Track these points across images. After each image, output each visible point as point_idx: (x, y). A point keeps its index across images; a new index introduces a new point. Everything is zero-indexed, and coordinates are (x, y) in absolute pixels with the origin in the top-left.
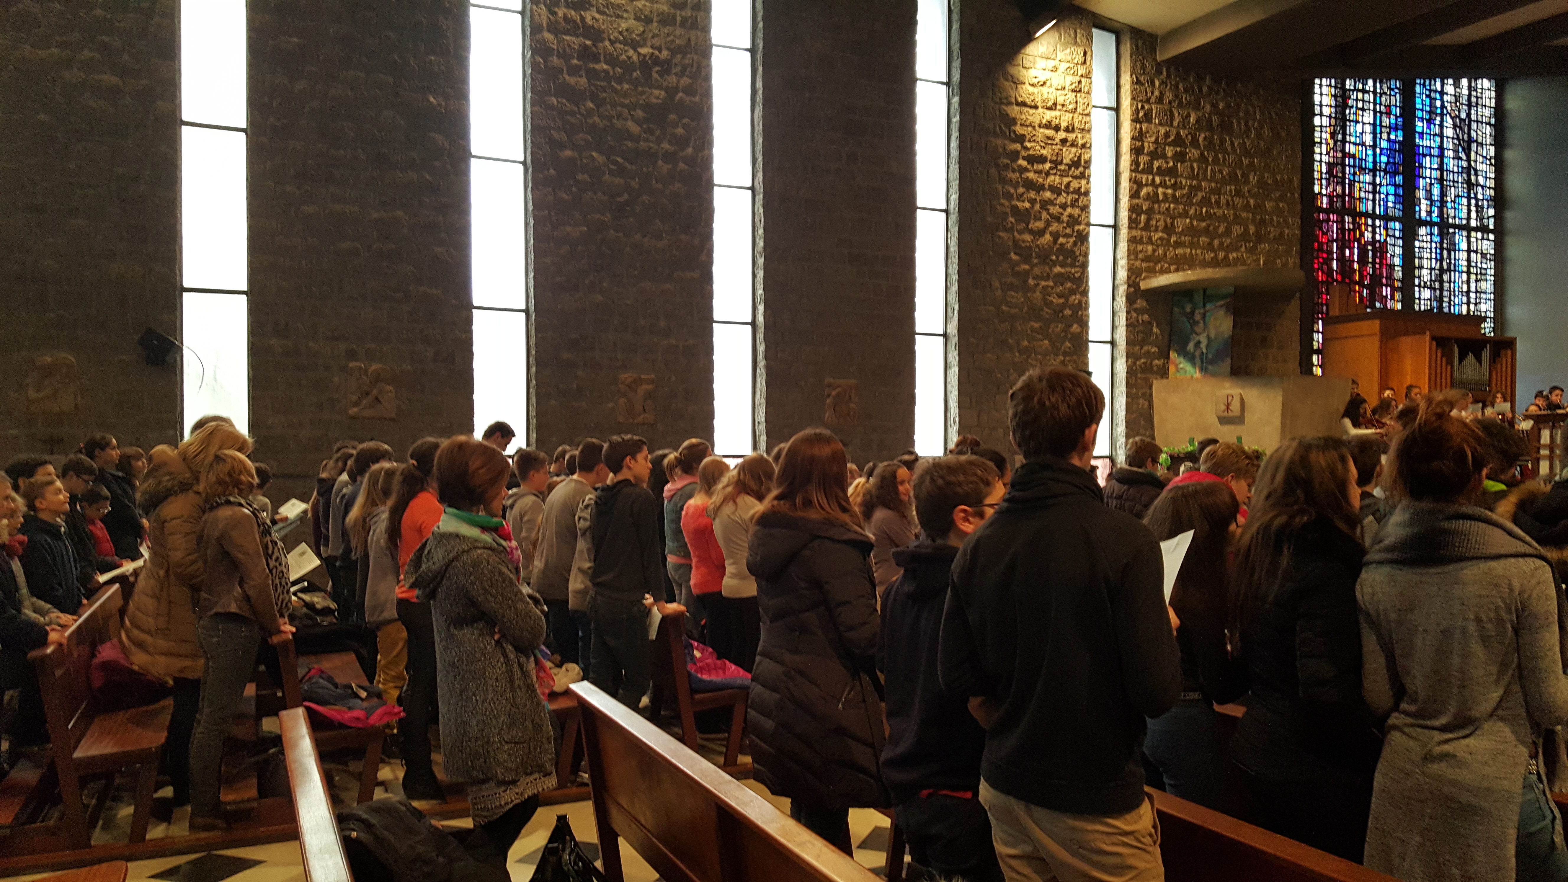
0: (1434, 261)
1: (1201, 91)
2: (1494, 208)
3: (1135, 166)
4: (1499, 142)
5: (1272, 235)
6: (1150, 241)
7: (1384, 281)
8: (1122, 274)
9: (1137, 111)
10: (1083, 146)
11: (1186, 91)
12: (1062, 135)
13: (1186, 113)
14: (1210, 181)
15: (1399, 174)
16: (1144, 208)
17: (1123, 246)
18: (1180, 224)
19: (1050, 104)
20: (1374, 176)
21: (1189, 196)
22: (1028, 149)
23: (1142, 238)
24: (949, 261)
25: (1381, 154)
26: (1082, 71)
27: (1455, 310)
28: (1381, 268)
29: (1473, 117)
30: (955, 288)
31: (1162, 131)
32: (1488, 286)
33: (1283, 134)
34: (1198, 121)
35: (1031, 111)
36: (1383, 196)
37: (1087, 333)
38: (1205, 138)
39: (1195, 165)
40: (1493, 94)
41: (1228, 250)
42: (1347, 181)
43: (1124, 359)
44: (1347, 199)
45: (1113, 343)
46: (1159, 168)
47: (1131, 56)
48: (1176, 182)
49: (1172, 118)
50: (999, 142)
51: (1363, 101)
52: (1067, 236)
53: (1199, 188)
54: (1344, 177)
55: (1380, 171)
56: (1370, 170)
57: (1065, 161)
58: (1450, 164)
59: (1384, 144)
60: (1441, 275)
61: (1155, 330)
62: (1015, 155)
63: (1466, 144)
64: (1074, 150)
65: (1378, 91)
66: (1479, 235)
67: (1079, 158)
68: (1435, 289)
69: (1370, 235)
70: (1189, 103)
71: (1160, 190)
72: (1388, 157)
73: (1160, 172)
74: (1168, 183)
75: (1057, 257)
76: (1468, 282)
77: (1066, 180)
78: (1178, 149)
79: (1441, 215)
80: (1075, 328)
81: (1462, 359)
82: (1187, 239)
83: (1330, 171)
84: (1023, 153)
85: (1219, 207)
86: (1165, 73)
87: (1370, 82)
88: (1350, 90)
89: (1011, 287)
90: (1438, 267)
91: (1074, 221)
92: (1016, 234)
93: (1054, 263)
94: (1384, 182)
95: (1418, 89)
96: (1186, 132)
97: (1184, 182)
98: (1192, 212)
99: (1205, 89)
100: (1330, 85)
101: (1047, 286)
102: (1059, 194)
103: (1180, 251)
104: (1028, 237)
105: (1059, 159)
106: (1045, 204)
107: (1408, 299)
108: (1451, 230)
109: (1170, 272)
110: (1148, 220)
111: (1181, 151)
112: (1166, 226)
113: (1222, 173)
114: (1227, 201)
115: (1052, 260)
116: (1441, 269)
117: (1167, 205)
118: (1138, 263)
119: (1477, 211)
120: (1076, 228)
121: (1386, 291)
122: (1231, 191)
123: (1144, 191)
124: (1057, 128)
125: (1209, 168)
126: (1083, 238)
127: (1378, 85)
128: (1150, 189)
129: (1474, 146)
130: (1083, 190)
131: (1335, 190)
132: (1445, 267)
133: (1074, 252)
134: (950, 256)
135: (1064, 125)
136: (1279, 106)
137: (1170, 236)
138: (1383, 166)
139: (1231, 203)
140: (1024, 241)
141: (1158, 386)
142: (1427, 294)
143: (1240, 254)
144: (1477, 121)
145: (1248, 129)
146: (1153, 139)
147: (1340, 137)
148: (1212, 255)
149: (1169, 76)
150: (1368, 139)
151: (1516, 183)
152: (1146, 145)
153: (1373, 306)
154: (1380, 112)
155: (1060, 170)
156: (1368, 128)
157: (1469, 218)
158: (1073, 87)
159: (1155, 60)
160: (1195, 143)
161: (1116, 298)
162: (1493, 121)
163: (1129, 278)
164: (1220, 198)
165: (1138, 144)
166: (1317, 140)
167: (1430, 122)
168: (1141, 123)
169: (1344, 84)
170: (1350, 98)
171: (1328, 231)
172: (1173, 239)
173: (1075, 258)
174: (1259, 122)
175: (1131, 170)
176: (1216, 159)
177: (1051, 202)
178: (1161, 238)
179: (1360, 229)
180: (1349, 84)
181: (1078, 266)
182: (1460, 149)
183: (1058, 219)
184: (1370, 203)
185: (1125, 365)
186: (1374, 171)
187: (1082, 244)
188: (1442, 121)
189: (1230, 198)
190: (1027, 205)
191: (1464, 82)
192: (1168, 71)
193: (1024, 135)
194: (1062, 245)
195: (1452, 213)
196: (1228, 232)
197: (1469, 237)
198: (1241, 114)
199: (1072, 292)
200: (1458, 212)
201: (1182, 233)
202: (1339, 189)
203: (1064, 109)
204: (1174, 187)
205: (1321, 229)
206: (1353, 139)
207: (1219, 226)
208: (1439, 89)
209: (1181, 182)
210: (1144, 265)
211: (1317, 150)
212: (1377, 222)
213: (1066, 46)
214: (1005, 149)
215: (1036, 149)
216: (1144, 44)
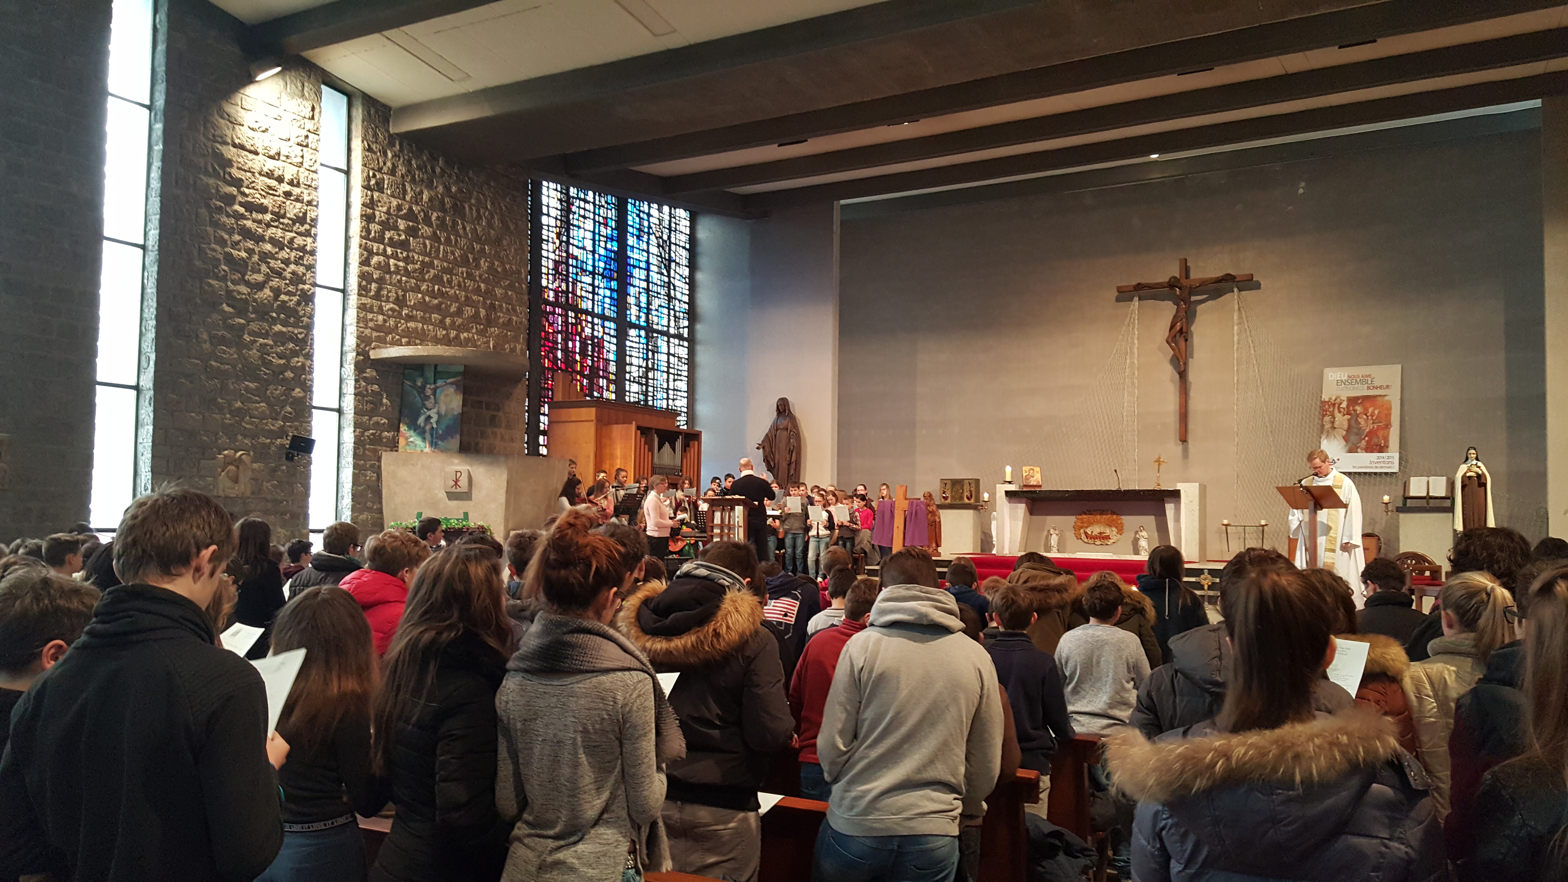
0: (641, 360)
1: (434, 171)
2: (688, 320)
3: (366, 233)
4: (692, 265)
5: (501, 320)
6: (381, 311)
7: (601, 373)
8: (351, 341)
9: (368, 178)
10: (309, 203)
11: (419, 168)
12: (286, 187)
13: (418, 189)
14: (442, 260)
15: (614, 280)
16: (375, 276)
17: (352, 314)
18: (413, 298)
19: (272, 153)
20: (594, 278)
21: (421, 272)
22: (247, 196)
23: (372, 306)
24: (145, 303)
25: (599, 260)
26: (310, 125)
27: (658, 404)
28: (598, 361)
29: (673, 240)
30: (151, 335)
31: (395, 202)
32: (683, 385)
33: (512, 228)
34: (431, 199)
35: (251, 156)
36: (600, 298)
37: (311, 399)
38: (438, 218)
39: (427, 242)
40: (688, 224)
41: (460, 329)
42: (571, 280)
43: (352, 429)
44: (570, 295)
45: (340, 411)
46: (391, 239)
47: (363, 122)
48: (408, 256)
49: (405, 192)
50: (211, 181)
51: (584, 209)
52: (289, 293)
53: (431, 265)
54: (567, 276)
55: (598, 274)
56: (590, 273)
57: (288, 215)
58: (654, 277)
59: (602, 252)
60: (647, 372)
61: (385, 401)
62: (230, 200)
63: (667, 263)
64: (299, 205)
65: (597, 202)
66: (677, 341)
67: (305, 214)
68: (642, 384)
69: (590, 331)
70: (422, 181)
71: (392, 261)
72: (605, 263)
73: (392, 243)
74: (400, 255)
75: (279, 316)
76: (668, 381)
77: (290, 235)
78: (411, 224)
79: (647, 321)
80: (297, 392)
81: (660, 448)
82: (419, 314)
83: (556, 269)
84: (240, 198)
85: (452, 288)
86: (398, 147)
87: (591, 193)
88: (573, 198)
89: (223, 341)
90: (644, 365)
91: (297, 279)
92: (229, 283)
93: (274, 321)
94: (602, 285)
95: (630, 207)
96: (419, 208)
97: (416, 257)
98: (424, 287)
99: (438, 170)
100: (556, 190)
101: (266, 345)
102: (282, 249)
103: (411, 325)
104: (244, 289)
105: (282, 212)
106: (265, 257)
107: (621, 392)
108: (655, 335)
109: (402, 345)
110: (379, 290)
111: (413, 226)
112: (397, 298)
113: (454, 254)
114: (459, 282)
115: (272, 317)
116: (647, 367)
117: (399, 277)
118: (367, 332)
119: (675, 321)
120: (301, 286)
121: (603, 382)
122: (462, 273)
123: (375, 260)
124: (280, 180)
125: (442, 247)
126: (308, 299)
127: (597, 198)
128: (382, 258)
129: (673, 265)
130: (308, 248)
131: (560, 287)
132: (650, 366)
133: (297, 312)
134: (146, 297)
135: (288, 177)
136: (508, 200)
137: (401, 308)
138: (601, 270)
139: (463, 284)
140: (239, 293)
141: (387, 458)
142: (635, 388)
143: (471, 335)
144: (676, 244)
145: (479, 217)
146: (385, 209)
147: (564, 239)
148: (444, 332)
149: (401, 150)
150: (589, 245)
151: (706, 301)
152: (377, 213)
153: (592, 396)
154: (599, 222)
155: (283, 224)
156: (589, 235)
157: (668, 326)
158: (299, 140)
159: (388, 131)
160: (427, 221)
161: (345, 365)
162: (688, 246)
163: (358, 345)
164: (451, 278)
165: (369, 211)
166: (544, 237)
167: (639, 238)
168: (372, 190)
169: (568, 190)
170: (573, 205)
171: (554, 323)
172: (405, 312)
173: (298, 319)
174: (489, 211)
175: (361, 236)
176: (448, 240)
177: (273, 256)
178: (392, 309)
179: (581, 324)
180: (573, 191)
181: (301, 327)
182: (663, 266)
183: (279, 274)
184: (590, 303)
185: (352, 435)
186: (593, 274)
187: (307, 304)
188: (649, 239)
189: (461, 280)
190: (244, 254)
191: (666, 209)
192: (401, 145)
193: (242, 180)
194: (284, 302)
195: (655, 319)
196: (459, 312)
197: (668, 342)
198: (473, 201)
199: (295, 354)
200: (660, 321)
201: (413, 308)
202: (564, 286)
203: (289, 161)
204: (406, 260)
205: (548, 321)
206: (576, 242)
207: (451, 305)
208: (647, 211)
209: (413, 257)
210: (375, 334)
211: (544, 246)
212: (596, 321)
213: (292, 95)
214: (218, 191)
215: (256, 198)
216: (377, 112)
